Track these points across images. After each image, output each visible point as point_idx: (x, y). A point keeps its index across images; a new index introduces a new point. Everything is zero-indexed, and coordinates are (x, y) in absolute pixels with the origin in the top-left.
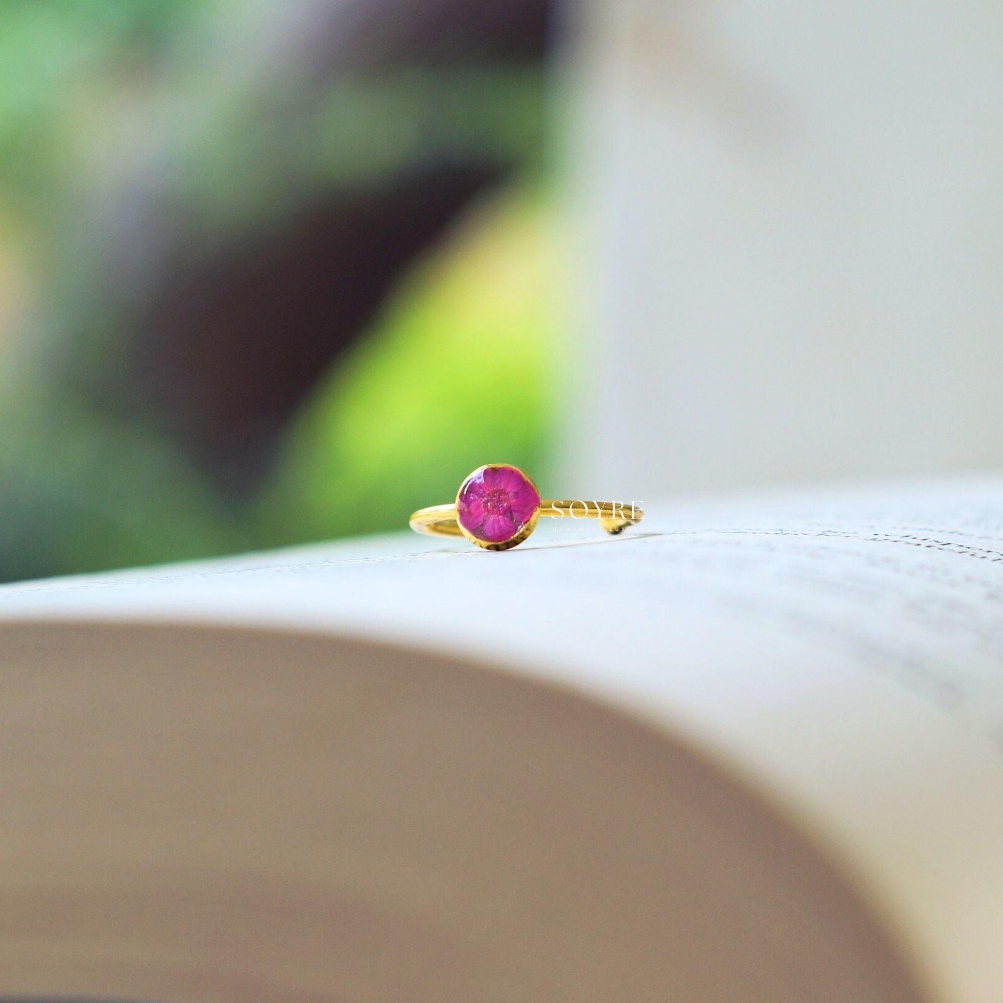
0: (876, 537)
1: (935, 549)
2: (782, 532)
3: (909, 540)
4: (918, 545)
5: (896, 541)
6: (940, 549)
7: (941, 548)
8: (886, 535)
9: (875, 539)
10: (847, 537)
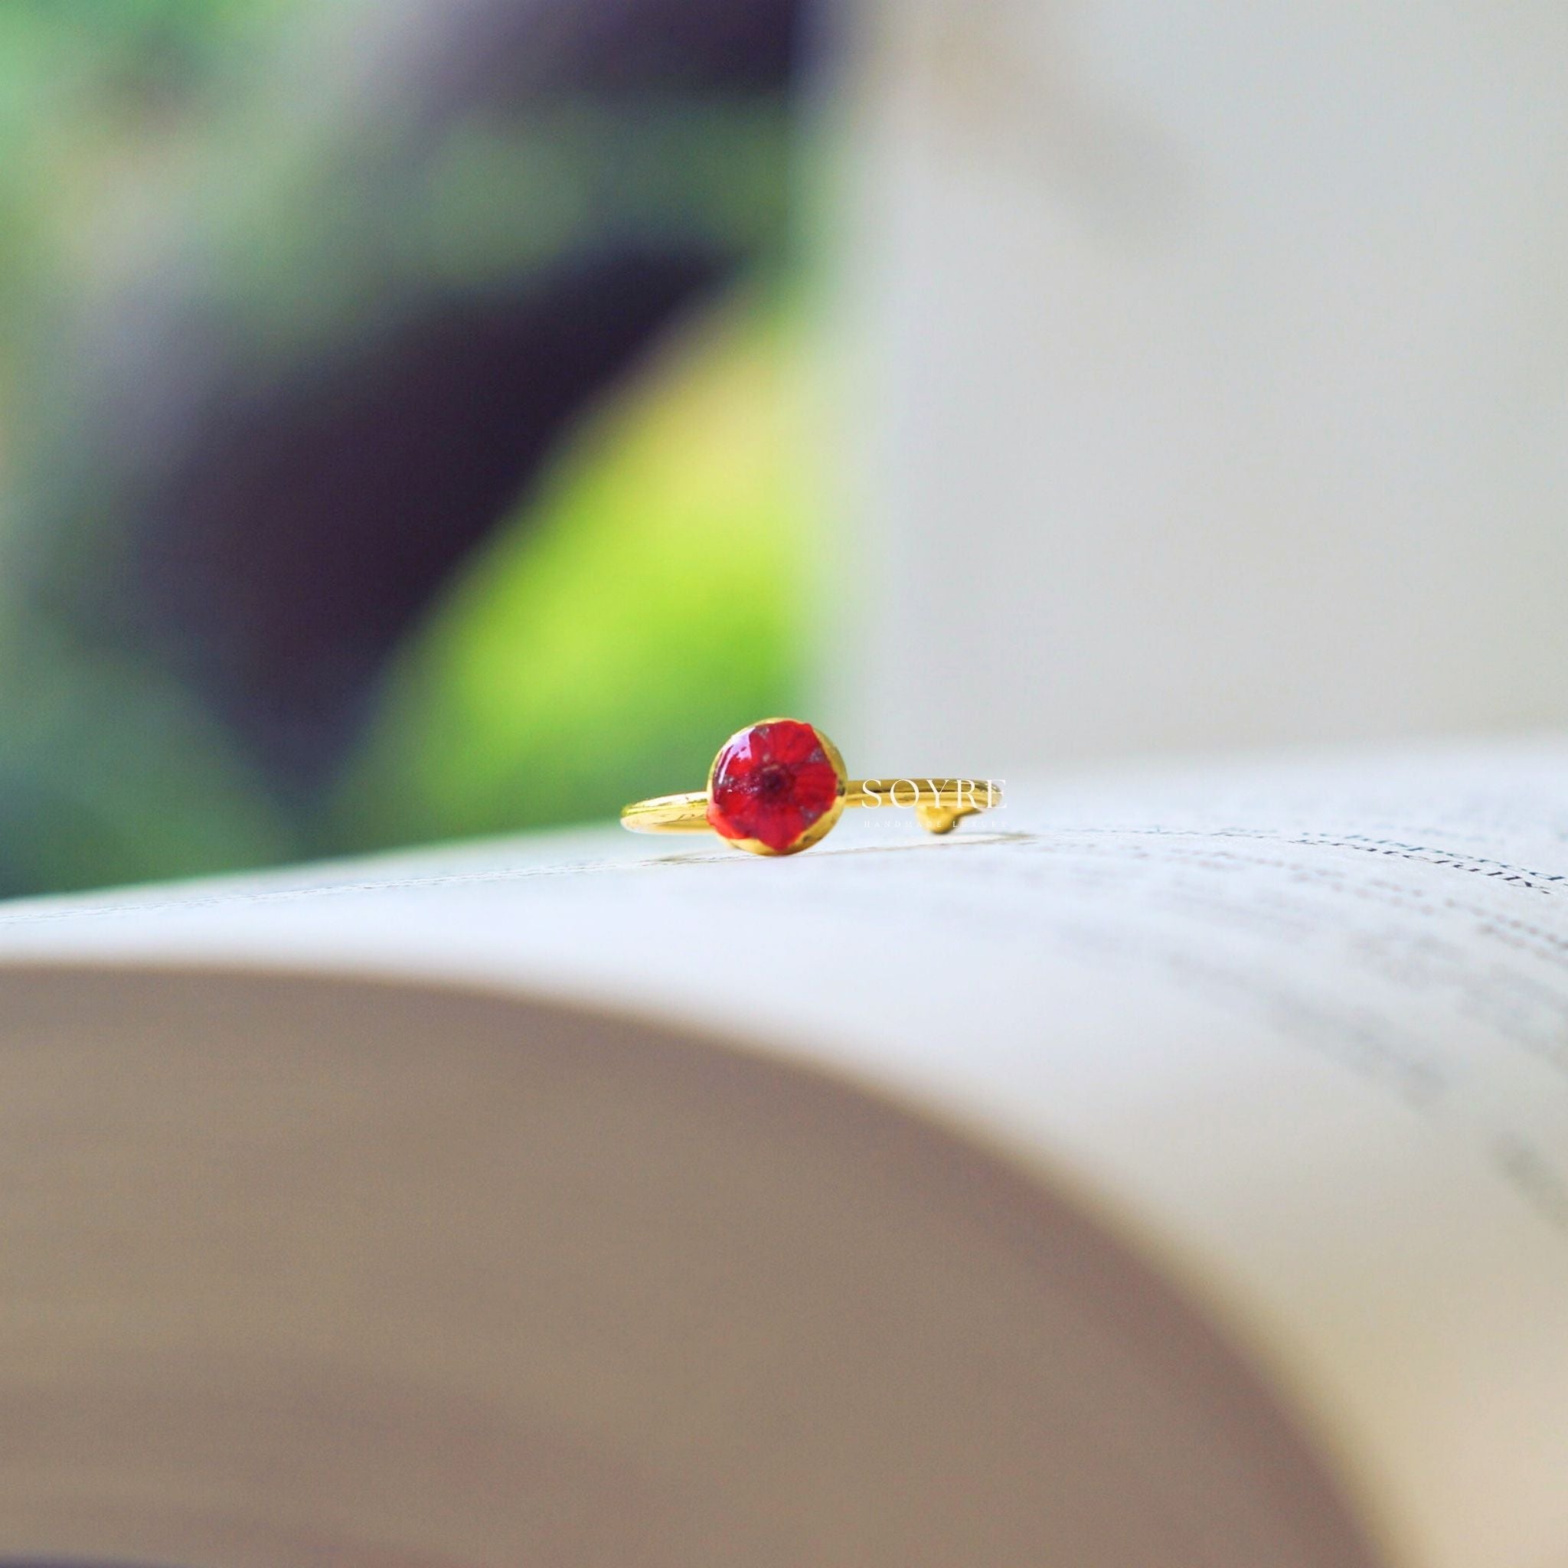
0: (1305, 838)
1: (1400, 856)
2: (1158, 831)
3: (1358, 843)
4: (1373, 850)
5: (1337, 845)
6: (1407, 857)
7: (1407, 855)
8: (1323, 835)
9: (1304, 841)
10: (1261, 837)
